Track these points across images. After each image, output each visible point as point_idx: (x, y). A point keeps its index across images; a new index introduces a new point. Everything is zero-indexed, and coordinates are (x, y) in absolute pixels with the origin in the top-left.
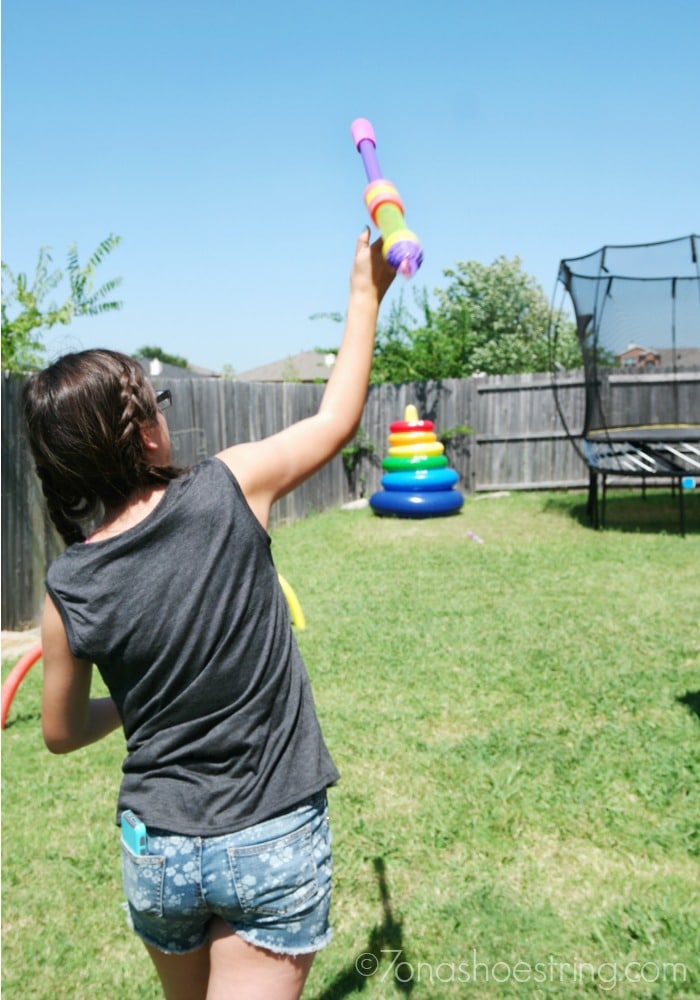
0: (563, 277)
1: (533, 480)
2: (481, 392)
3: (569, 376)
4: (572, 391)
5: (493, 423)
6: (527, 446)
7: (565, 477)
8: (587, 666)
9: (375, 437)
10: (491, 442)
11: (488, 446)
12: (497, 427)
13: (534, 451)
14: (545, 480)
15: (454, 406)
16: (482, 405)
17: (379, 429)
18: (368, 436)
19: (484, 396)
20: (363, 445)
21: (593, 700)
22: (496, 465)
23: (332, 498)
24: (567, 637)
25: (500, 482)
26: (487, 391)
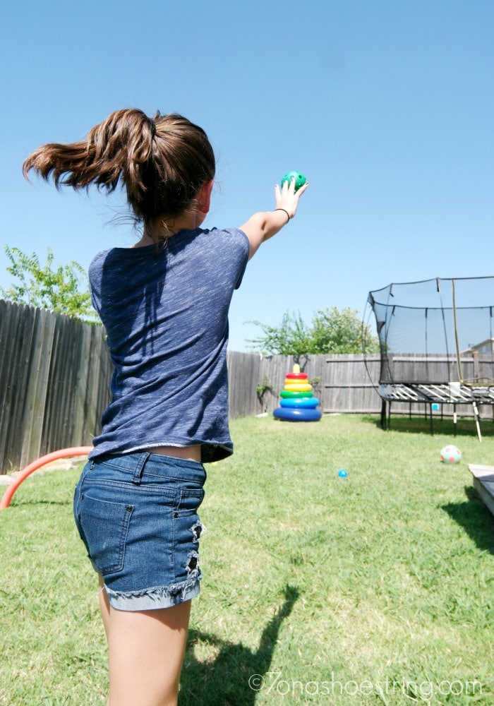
0: (370, 300)
1: (353, 408)
2: (328, 362)
3: (372, 356)
4: (374, 363)
5: (333, 378)
6: (351, 389)
7: (369, 408)
8: (378, 494)
9: (274, 382)
10: (332, 387)
11: (331, 389)
12: (335, 380)
13: (354, 393)
14: (359, 408)
15: (314, 368)
16: (328, 368)
17: (276, 378)
18: (270, 381)
19: (330, 363)
20: (268, 385)
21: (382, 513)
22: (334, 400)
23: (250, 411)
24: (367, 478)
25: (336, 408)
26: (331, 362)
